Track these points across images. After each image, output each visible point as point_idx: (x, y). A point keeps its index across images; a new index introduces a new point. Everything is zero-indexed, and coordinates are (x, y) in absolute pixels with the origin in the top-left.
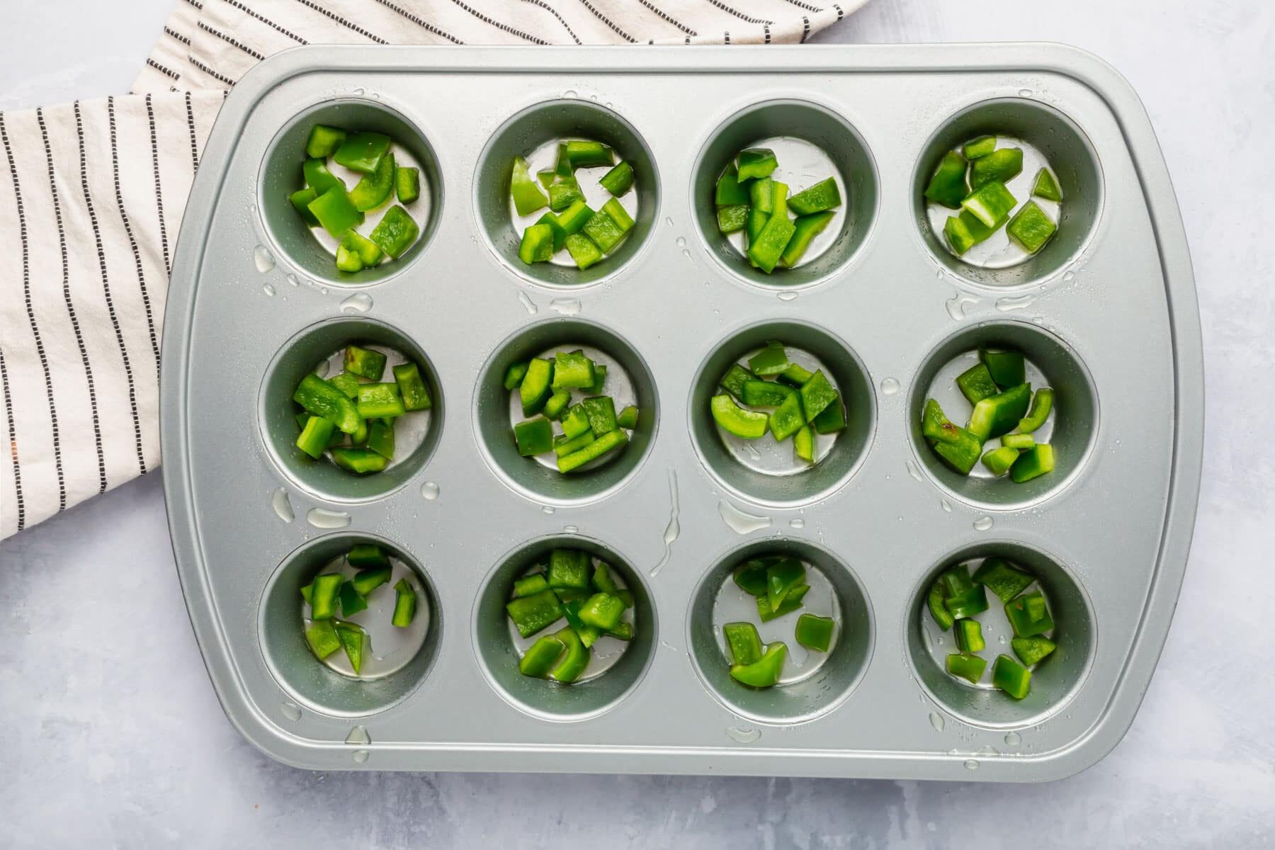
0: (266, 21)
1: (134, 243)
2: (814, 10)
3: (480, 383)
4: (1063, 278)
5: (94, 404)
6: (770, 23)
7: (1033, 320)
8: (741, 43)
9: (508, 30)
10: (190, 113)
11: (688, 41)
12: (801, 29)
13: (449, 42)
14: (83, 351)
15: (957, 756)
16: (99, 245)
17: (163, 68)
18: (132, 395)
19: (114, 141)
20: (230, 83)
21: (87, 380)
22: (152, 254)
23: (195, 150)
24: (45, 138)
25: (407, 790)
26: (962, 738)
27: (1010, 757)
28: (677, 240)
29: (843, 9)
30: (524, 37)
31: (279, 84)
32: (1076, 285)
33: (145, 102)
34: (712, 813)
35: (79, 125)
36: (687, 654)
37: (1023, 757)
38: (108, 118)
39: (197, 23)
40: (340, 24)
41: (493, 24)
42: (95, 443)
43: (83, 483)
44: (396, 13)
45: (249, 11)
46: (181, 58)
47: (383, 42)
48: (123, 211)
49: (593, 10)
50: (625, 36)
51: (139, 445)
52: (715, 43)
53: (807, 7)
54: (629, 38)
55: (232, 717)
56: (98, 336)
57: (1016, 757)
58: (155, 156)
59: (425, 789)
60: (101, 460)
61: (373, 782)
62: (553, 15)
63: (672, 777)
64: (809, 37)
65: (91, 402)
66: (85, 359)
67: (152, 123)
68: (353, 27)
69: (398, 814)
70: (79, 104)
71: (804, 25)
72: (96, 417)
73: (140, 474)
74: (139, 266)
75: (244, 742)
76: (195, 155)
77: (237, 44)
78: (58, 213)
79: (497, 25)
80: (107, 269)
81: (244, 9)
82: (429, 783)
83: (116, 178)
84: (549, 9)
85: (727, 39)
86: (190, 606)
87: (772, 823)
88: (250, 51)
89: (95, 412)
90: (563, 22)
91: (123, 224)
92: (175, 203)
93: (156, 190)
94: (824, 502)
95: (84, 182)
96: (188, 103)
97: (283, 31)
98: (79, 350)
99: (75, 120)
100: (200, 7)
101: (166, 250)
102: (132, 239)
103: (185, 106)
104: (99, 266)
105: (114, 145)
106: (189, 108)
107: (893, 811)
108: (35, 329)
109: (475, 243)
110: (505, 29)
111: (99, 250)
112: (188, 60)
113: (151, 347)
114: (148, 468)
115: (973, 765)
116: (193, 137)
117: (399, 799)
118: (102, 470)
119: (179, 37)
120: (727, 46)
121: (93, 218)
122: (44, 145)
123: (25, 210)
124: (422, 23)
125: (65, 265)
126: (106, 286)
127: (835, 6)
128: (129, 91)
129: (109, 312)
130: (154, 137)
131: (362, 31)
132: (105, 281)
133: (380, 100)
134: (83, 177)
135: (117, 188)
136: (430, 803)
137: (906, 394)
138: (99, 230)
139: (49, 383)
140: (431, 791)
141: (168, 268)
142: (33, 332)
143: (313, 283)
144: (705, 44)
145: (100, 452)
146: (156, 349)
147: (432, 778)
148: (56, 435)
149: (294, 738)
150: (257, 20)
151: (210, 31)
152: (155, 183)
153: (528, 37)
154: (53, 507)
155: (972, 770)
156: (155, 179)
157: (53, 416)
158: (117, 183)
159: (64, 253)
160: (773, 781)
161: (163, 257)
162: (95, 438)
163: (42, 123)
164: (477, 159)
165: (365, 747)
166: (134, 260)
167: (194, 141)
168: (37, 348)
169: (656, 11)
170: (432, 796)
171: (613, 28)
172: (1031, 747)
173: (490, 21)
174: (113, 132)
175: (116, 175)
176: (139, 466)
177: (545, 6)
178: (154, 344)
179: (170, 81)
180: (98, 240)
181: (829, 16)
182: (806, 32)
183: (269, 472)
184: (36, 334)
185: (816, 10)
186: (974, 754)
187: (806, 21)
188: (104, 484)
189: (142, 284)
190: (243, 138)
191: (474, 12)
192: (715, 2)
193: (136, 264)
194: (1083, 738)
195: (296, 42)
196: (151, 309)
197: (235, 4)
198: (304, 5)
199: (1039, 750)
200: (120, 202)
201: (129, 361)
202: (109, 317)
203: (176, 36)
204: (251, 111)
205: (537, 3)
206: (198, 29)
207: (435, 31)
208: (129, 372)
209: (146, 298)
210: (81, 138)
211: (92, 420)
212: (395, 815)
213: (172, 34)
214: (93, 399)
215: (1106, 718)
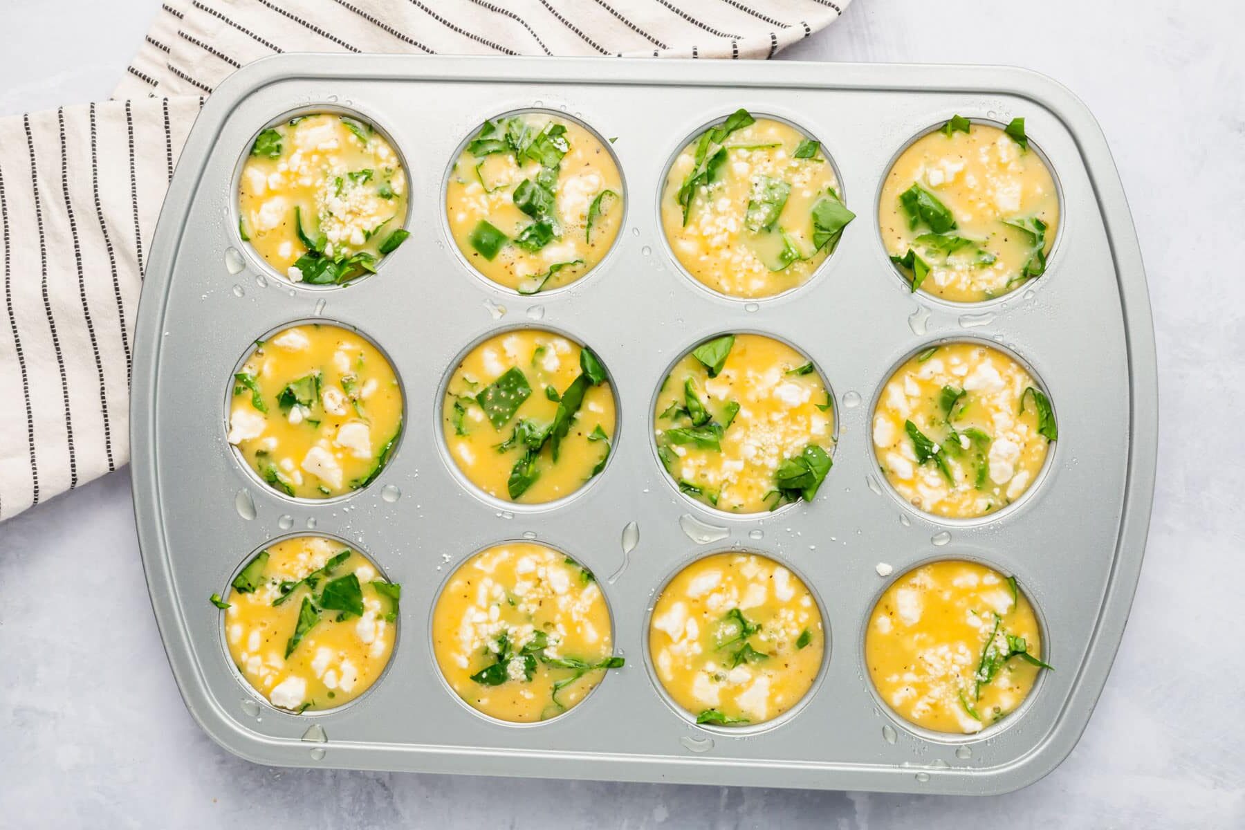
0: (243, 30)
1: (109, 245)
2: (782, 25)
3: (442, 387)
4: (1024, 297)
5: (66, 401)
6: (739, 38)
7: (994, 337)
8: (709, 57)
9: (479, 40)
10: (166, 118)
11: (656, 54)
12: (769, 44)
13: (421, 51)
14: (58, 349)
15: (908, 768)
16: (76, 246)
17: (142, 76)
18: (103, 394)
19: (94, 145)
20: (206, 89)
21: (60, 378)
23: (169, 154)
24: (30, 142)
25: (361, 790)
26: (914, 751)
27: (960, 770)
28: (643, 249)
29: (809, 26)
30: (493, 47)
31: (256, 90)
32: (1036, 304)
33: (124, 107)
34: (664, 823)
35: (62, 130)
36: (643, 663)
37: (974, 771)
38: (89, 123)
39: (177, 32)
40: (314, 32)
41: (464, 33)
42: (67, 439)
43: (55, 481)
44: (369, 22)
45: (227, 20)
46: (161, 66)
47: (355, 50)
48: (100, 213)
49: (563, 20)
50: (594, 45)
51: (108, 442)
52: (683, 57)
53: (775, 23)
54: (598, 47)
55: (194, 712)
56: (73, 335)
57: (966, 770)
58: (132, 160)
59: (379, 790)
60: (73, 456)
61: (329, 780)
62: (523, 26)
63: (626, 784)
64: (776, 52)
65: (64, 399)
66: (59, 357)
67: (130, 128)
68: (327, 36)
69: (353, 814)
70: (63, 110)
71: (771, 41)
72: (68, 414)
73: (109, 471)
74: (114, 267)
75: (206, 738)
76: (170, 159)
77: (215, 52)
78: (39, 215)
79: (468, 35)
80: (83, 270)
81: (223, 18)
82: (384, 785)
83: (95, 182)
84: (518, 20)
85: (695, 53)
86: (154, 600)
88: (226, 59)
89: (67, 409)
90: (532, 32)
91: (99, 226)
92: (150, 206)
93: (132, 194)
94: (784, 514)
95: (65, 185)
96: (165, 109)
97: (259, 39)
98: (54, 348)
99: (58, 125)
100: (181, 17)
101: (139, 251)
102: (107, 241)
103: (162, 111)
104: (76, 267)
105: (94, 150)
106: (166, 113)
107: (844, 823)
108: (14, 327)
109: (442, 248)
110: (475, 38)
111: (77, 251)
112: (167, 67)
113: (122, 347)
115: (922, 777)
116: (169, 141)
117: (353, 799)
118: (73, 466)
119: (159, 45)
120: (695, 60)
121: (72, 220)
122: (28, 150)
123: (9, 212)
124: (394, 32)
125: (44, 266)
126: (82, 286)
127: (802, 23)
128: (110, 98)
129: (83, 312)
130: (131, 142)
131: (335, 40)
132: (81, 281)
133: (352, 107)
134: (64, 180)
135: (96, 191)
136: (384, 805)
137: (867, 408)
138: (77, 231)
139: (25, 380)
140: (386, 792)
141: (141, 269)
142: (12, 330)
143: (281, 285)
144: (673, 57)
145: (71, 448)
146: (127, 348)
147: (386, 780)
148: (31, 431)
149: (252, 734)
150: (235, 28)
151: (190, 39)
152: (131, 187)
153: (497, 47)
154: (26, 501)
155: (922, 782)
156: (131, 182)
157: (29, 412)
158: (96, 186)
159: (43, 254)
160: (726, 792)
161: (136, 258)
162: (67, 435)
163: (27, 129)
164: (446, 165)
165: (321, 745)
166: (109, 261)
167: (169, 146)
168: (15, 346)
169: (627, 22)
170: (386, 798)
171: (583, 37)
172: (982, 761)
173: (460, 31)
174: (93, 137)
175: (95, 178)
176: (108, 463)
177: (515, 17)
178: (125, 344)
179: (148, 88)
180: (76, 242)
181: (796, 33)
182: (773, 48)
183: (234, 470)
184: (15, 332)
185: (784, 26)
186: (926, 767)
187: (774, 37)
188: (75, 480)
189: (116, 284)
190: (219, 142)
191: (445, 22)
192: (685, 16)
193: (110, 265)
194: (1032, 753)
195: (271, 50)
196: (123, 309)
197: (215, 14)
198: (281, 15)
199: (988, 764)
200: (98, 204)
201: (101, 359)
202: (83, 316)
203: (157, 44)
204: (228, 116)
205: (506, 13)
206: (178, 37)
207: (407, 40)
208: (101, 371)
209: (119, 298)
210: (63, 143)
211: (65, 417)
212: (349, 815)
213: (153, 42)
214: (66, 397)
215: (1055, 733)
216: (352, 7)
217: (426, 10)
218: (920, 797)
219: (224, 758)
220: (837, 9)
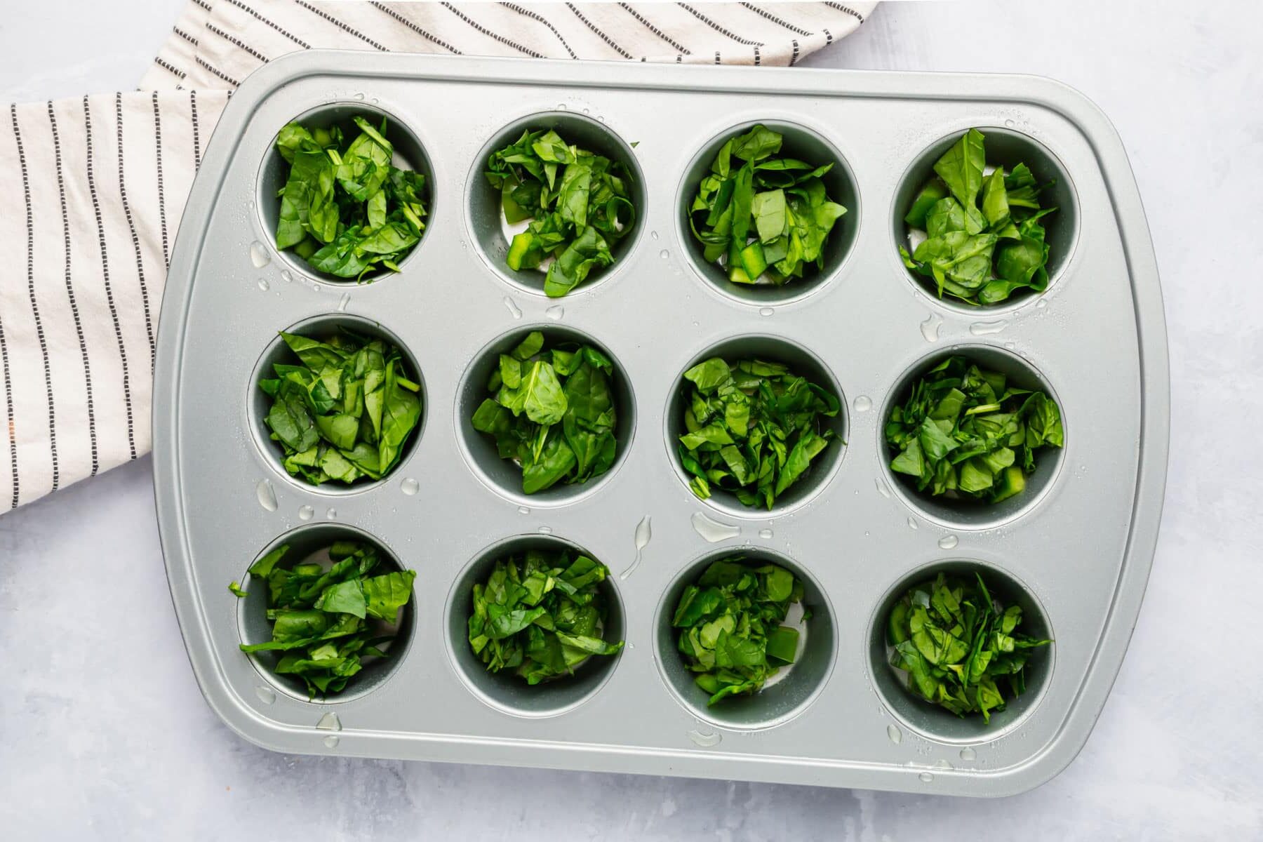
0: (272, 25)
1: (135, 235)
2: (805, 34)
3: (463, 383)
4: (1036, 305)
5: (89, 389)
6: (762, 45)
8: (731, 63)
9: (505, 42)
10: (194, 111)
11: (679, 59)
12: (790, 52)
13: (448, 51)
14: (81, 337)
15: (912, 768)
16: (101, 236)
17: (170, 67)
18: (126, 382)
19: (120, 135)
20: (234, 83)
21: (84, 366)
22: (151, 246)
23: (197, 147)
24: (54, 130)
25: (375, 779)
26: (918, 750)
27: (964, 772)
29: (832, 34)
30: (520, 49)
31: (283, 86)
32: (1048, 313)
33: (151, 98)
34: (671, 816)
35: (88, 118)
36: (653, 657)
37: (979, 773)
38: (115, 113)
39: (205, 24)
40: (343, 30)
41: (491, 35)
42: (89, 427)
43: (75, 466)
44: (397, 22)
45: (256, 15)
46: (187, 57)
47: (384, 49)
48: (125, 203)
49: (590, 25)
50: (619, 50)
51: (131, 431)
52: (706, 63)
53: (798, 31)
54: (623, 52)
55: (209, 697)
56: (97, 324)
57: (970, 772)
58: (159, 151)
59: (392, 780)
60: (94, 444)
61: (342, 770)
62: (549, 29)
63: (635, 777)
64: (798, 59)
65: (86, 387)
66: (83, 346)
67: (158, 119)
68: (356, 34)
69: (365, 803)
70: (88, 98)
71: (793, 48)
72: (91, 401)
73: (130, 459)
75: (222, 725)
76: (197, 152)
77: (243, 46)
78: (63, 203)
79: (495, 37)
80: (108, 259)
81: (252, 12)
82: (397, 774)
83: (121, 172)
84: (545, 23)
85: (718, 59)
86: (173, 588)
87: (730, 829)
88: (255, 53)
89: (90, 397)
90: (559, 36)
91: (125, 216)
92: (177, 197)
93: (158, 185)
94: (794, 514)
95: (90, 174)
97: (288, 35)
98: (77, 336)
99: (84, 114)
100: (209, 9)
101: (165, 242)
102: (133, 231)
103: (190, 104)
104: (101, 256)
105: (120, 139)
106: (194, 106)
107: (849, 822)
108: (36, 314)
109: (464, 247)
110: (502, 40)
111: (102, 240)
112: (195, 59)
113: (147, 336)
114: (139, 453)
115: (927, 777)
116: (196, 134)
117: (366, 788)
118: (95, 453)
119: (187, 37)
120: (718, 66)
121: (97, 209)
122: (52, 137)
123: (32, 199)
124: (422, 32)
125: (68, 254)
126: (106, 275)
127: (824, 31)
128: (136, 88)
129: (108, 301)
130: (158, 133)
132: (105, 270)
133: (379, 105)
134: (89, 169)
135: (121, 181)
136: (397, 794)
137: (878, 413)
138: (102, 221)
139: (47, 367)
140: (399, 781)
141: (167, 260)
142: (34, 317)
143: (306, 280)
144: (696, 63)
145: (93, 435)
146: (151, 338)
147: (400, 768)
148: (52, 417)
149: (267, 722)
150: (264, 23)
151: (218, 32)
152: (158, 178)
153: (524, 50)
154: (45, 487)
156: (158, 174)
157: (50, 399)
158: (121, 176)
159: (67, 242)
160: (733, 787)
161: (162, 249)
162: (89, 422)
163: (52, 116)
164: (470, 166)
165: (335, 733)
166: (134, 251)
167: (197, 139)
168: (37, 333)
169: (652, 28)
170: (399, 787)
171: (609, 42)
172: (986, 763)
173: (488, 33)
174: (119, 127)
175: (121, 168)
176: (130, 451)
177: (541, 20)
178: (150, 333)
179: (176, 80)
180: (101, 231)
181: (818, 40)
182: (795, 55)
183: (255, 461)
184: (37, 319)
185: (806, 34)
186: (930, 767)
187: (795, 45)
188: (95, 468)
189: (141, 275)
190: (245, 136)
191: (473, 24)
192: (710, 23)
193: (136, 256)
194: (1036, 756)
195: (300, 47)
196: (148, 299)
197: (243, 7)
198: (309, 11)
199: (995, 765)
200: (123, 194)
201: (125, 349)
202: (108, 305)
203: (185, 36)
204: (254, 111)
205: (534, 16)
206: (206, 30)
207: (435, 40)
208: (124, 360)
209: (144, 288)
210: (89, 131)
211: (87, 405)
212: (362, 804)
213: (181, 34)
214: (88, 385)
215: (1060, 738)
216: (380, 6)
217: (455, 11)
218: (926, 798)
219: (238, 745)
220: (860, 17)
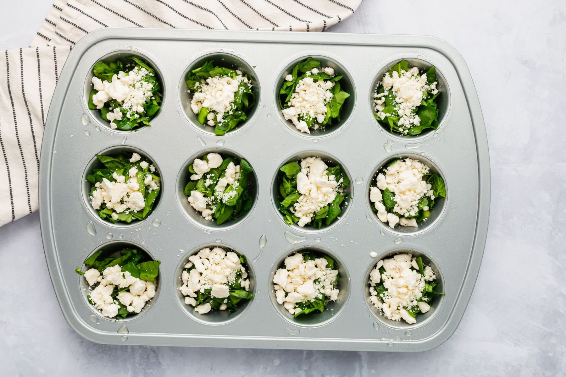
0: (90, 16)
1: (29, 112)
2: (329, 17)
3: (179, 176)
4: (433, 136)
5: (10, 182)
6: (310, 22)
7: (420, 153)
8: (297, 31)
10: (55, 56)
11: (273, 29)
12: (323, 25)
13: (169, 26)
14: (6, 159)
15: (384, 341)
16: (14, 113)
17: (44, 36)
18: (26, 178)
19: (22, 67)
20: (73, 43)
21: (7, 171)
22: (36, 116)
23: (56, 72)
25: (144, 354)
26: (387, 333)
27: (406, 341)
28: (268, 115)
29: (340, 17)
31: (95, 44)
32: (438, 139)
33: (36, 51)
34: (278, 366)
35: (7, 60)
36: (269, 296)
37: (412, 341)
38: (20, 58)
39: (59, 17)
40: (122, 18)
41: (189, 19)
42: (10, 199)
43: (5, 217)
44: (146, 14)
45: (82, 12)
46: (52, 32)
47: (141, 26)
48: (25, 98)
49: (232, 14)
50: (246, 25)
51: (29, 200)
52: (286, 31)
53: (326, 16)
54: (248, 26)
55: (68, 320)
56: (13, 152)
57: (409, 341)
58: (39, 74)
59: (152, 354)
60: (13, 207)
61: (130, 350)
62: (215, 16)
63: (261, 350)
64: (326, 29)
66: (7, 162)
67: (38, 60)
68: (127, 19)
69: (140, 365)
70: (8, 51)
71: (324, 24)
72: (11, 188)
73: (29, 213)
74: (31, 122)
75: (74, 332)
76: (56, 74)
77: (77, 26)
79: (190, 19)
80: (17, 123)
81: (80, 11)
82: (154, 351)
83: (22, 84)
84: (213, 13)
85: (291, 29)
86: (50, 271)
87: (304, 370)
89: (10, 186)
90: (219, 19)
91: (24, 103)
92: (48, 94)
93: (39, 89)
94: (330, 231)
95: (8, 85)
96: (54, 51)
97: (97, 21)
98: (4, 158)
99: (5, 58)
100: (61, 10)
101: (43, 115)
102: (28, 110)
103: (53, 53)
104: (14, 122)
105: (22, 69)
106: (55, 53)
107: (357, 365)
109: (179, 114)
110: (194, 21)
111: (14, 115)
112: (55, 33)
113: (35, 158)
114: (33, 210)
116: (56, 66)
117: (141, 358)
118: (13, 211)
120: (291, 32)
121: (12, 101)
124: (157, 18)
126: (16, 130)
127: (337, 16)
128: (29, 46)
129: (17, 142)
130: (39, 66)
131: (131, 21)
132: (16, 128)
133: (139, 51)
134: (8, 83)
135: (23, 88)
136: (154, 360)
137: (366, 184)
138: (14, 106)
140: (155, 355)
141: (44, 123)
143: (107, 131)
144: (280, 30)
145: (12, 203)
146: (37, 158)
147: (155, 349)
149: (95, 330)
150: (86, 16)
151: (65, 20)
152: (39, 86)
153: (203, 25)
155: (391, 347)
156: (39, 84)
158: (23, 86)
160: (305, 352)
161: (41, 118)
162: (10, 197)
164: (181, 77)
165: (126, 334)
166: (29, 119)
167: (56, 68)
169: (260, 15)
170: (155, 357)
171: (241, 21)
172: (416, 337)
173: (187, 18)
174: (21, 64)
175: (22, 82)
176: (29, 210)
177: (211, 12)
178: (37, 156)
179: (47, 42)
180: (14, 111)
181: (334, 20)
182: (325, 27)
183: (86, 213)
186: (392, 340)
187: (325, 22)
188: (14, 217)
189: (32, 130)
190: (78, 67)
191: (180, 14)
192: (286, 12)
193: (29, 121)
194: (438, 333)
195: (102, 26)
196: (36, 141)
197: (77, 9)
198: (106, 10)
199: (419, 338)
200: (24, 94)
201: (25, 163)
202: (17, 144)
203: (50, 22)
204: (82, 55)
205: (207, 10)
206: (60, 20)
207: (163, 22)
208: (25, 168)
209: (34, 136)
210: (8, 66)
211: (9, 189)
212: (139, 365)
213: (49, 21)
214: (9, 180)
215: (447, 324)
216: (138, 7)
217: (172, 8)
218: (390, 353)
219: (82, 341)
220: (352, 10)
